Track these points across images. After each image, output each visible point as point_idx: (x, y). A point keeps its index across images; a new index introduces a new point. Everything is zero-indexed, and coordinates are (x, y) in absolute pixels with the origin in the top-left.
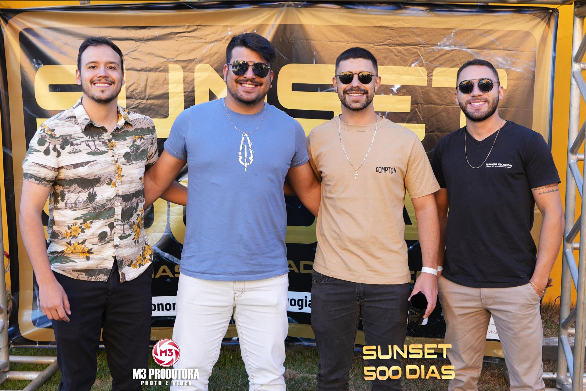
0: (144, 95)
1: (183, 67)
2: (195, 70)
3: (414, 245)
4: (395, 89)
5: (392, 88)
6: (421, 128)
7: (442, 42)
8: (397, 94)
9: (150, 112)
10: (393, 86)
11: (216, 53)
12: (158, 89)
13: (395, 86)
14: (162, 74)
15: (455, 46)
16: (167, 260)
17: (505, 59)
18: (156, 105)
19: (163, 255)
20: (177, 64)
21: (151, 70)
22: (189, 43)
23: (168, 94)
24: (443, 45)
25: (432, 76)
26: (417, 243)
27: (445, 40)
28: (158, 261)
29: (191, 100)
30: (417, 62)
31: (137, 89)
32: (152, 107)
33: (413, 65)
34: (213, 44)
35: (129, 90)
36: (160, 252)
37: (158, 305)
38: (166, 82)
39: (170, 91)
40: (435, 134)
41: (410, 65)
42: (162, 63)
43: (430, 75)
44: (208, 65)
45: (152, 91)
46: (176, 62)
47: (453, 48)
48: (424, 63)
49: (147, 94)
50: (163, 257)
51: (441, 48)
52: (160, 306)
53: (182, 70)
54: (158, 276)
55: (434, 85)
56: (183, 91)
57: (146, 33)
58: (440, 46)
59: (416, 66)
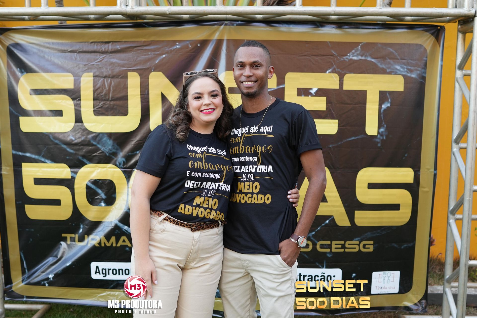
0: (107, 97)
1: (140, 75)
2: (150, 78)
3: (329, 220)
4: (313, 91)
5: (311, 91)
6: (334, 123)
7: (351, 53)
8: (315, 96)
9: (112, 111)
10: (311, 89)
11: (167, 63)
12: (119, 92)
13: (313, 89)
14: (122, 80)
15: (362, 56)
16: (127, 232)
17: (402, 67)
18: (117, 106)
19: (123, 227)
20: (134, 71)
21: (113, 77)
22: (145, 55)
23: (127, 96)
24: (352, 56)
25: (343, 81)
26: (332, 218)
27: (353, 51)
28: (119, 232)
29: (146, 101)
30: (331, 70)
31: (102, 93)
32: (115, 107)
33: (328, 72)
34: (164, 56)
35: (96, 93)
36: (121, 225)
37: (119, 270)
38: (126, 88)
39: (129, 94)
40: (346, 128)
41: (325, 72)
42: (123, 71)
43: (341, 80)
44: (160, 73)
45: (114, 94)
47: (360, 57)
48: (337, 70)
49: (111, 96)
50: (123, 229)
51: (351, 58)
52: (121, 271)
53: (139, 77)
54: (119, 245)
55: (346, 88)
56: (139, 93)
57: (110, 47)
58: (349, 56)
59: (330, 73)
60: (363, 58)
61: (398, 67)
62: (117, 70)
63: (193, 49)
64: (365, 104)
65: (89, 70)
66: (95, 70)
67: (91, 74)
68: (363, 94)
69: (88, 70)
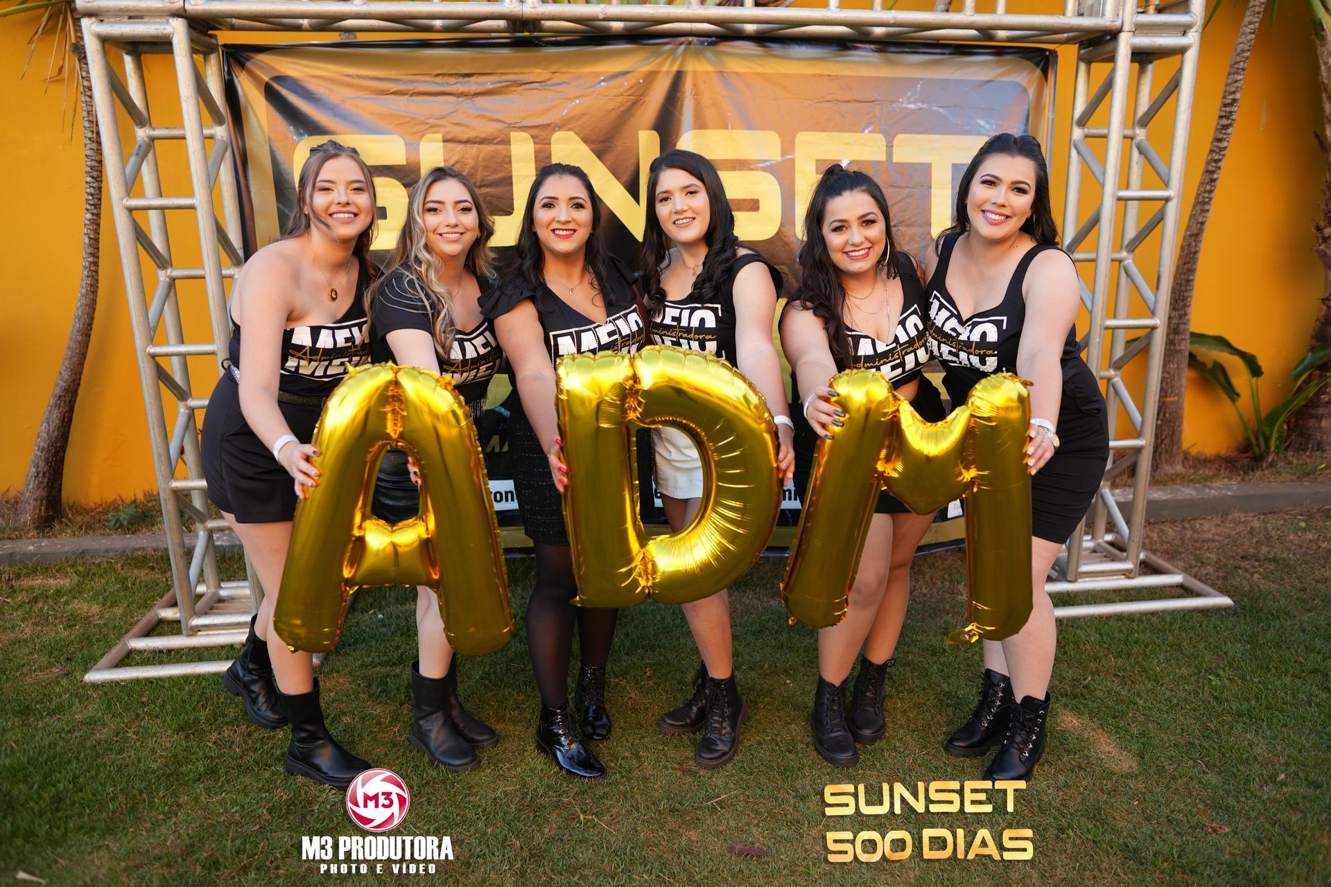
1: (533, 137)
2: (552, 141)
7: (905, 98)
11: (583, 114)
12: (495, 171)
14: (500, 147)
15: (923, 103)
17: (988, 123)
18: (492, 196)
20: (523, 131)
21: (483, 141)
23: (511, 178)
24: (906, 103)
25: (892, 146)
27: (909, 94)
30: (871, 127)
33: (867, 131)
34: (578, 102)
38: (508, 161)
39: (514, 173)
41: (863, 131)
42: (500, 131)
43: (889, 145)
44: (572, 133)
45: (485, 174)
46: (523, 128)
47: (919, 105)
48: (881, 127)
51: (905, 105)
53: (531, 141)
55: (897, 158)
57: (472, 85)
58: (902, 103)
59: (869, 132)
60: (925, 106)
61: (982, 123)
62: (488, 129)
63: (631, 88)
64: (930, 187)
65: (435, 129)
66: (445, 130)
67: (440, 136)
68: (926, 168)
69: (433, 128)
